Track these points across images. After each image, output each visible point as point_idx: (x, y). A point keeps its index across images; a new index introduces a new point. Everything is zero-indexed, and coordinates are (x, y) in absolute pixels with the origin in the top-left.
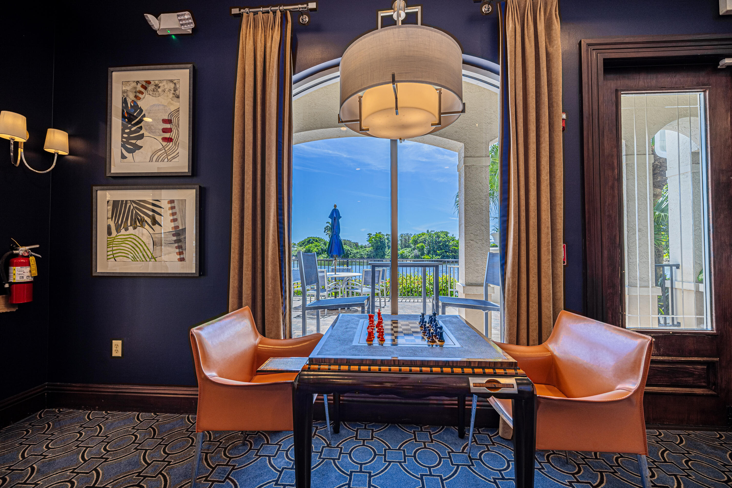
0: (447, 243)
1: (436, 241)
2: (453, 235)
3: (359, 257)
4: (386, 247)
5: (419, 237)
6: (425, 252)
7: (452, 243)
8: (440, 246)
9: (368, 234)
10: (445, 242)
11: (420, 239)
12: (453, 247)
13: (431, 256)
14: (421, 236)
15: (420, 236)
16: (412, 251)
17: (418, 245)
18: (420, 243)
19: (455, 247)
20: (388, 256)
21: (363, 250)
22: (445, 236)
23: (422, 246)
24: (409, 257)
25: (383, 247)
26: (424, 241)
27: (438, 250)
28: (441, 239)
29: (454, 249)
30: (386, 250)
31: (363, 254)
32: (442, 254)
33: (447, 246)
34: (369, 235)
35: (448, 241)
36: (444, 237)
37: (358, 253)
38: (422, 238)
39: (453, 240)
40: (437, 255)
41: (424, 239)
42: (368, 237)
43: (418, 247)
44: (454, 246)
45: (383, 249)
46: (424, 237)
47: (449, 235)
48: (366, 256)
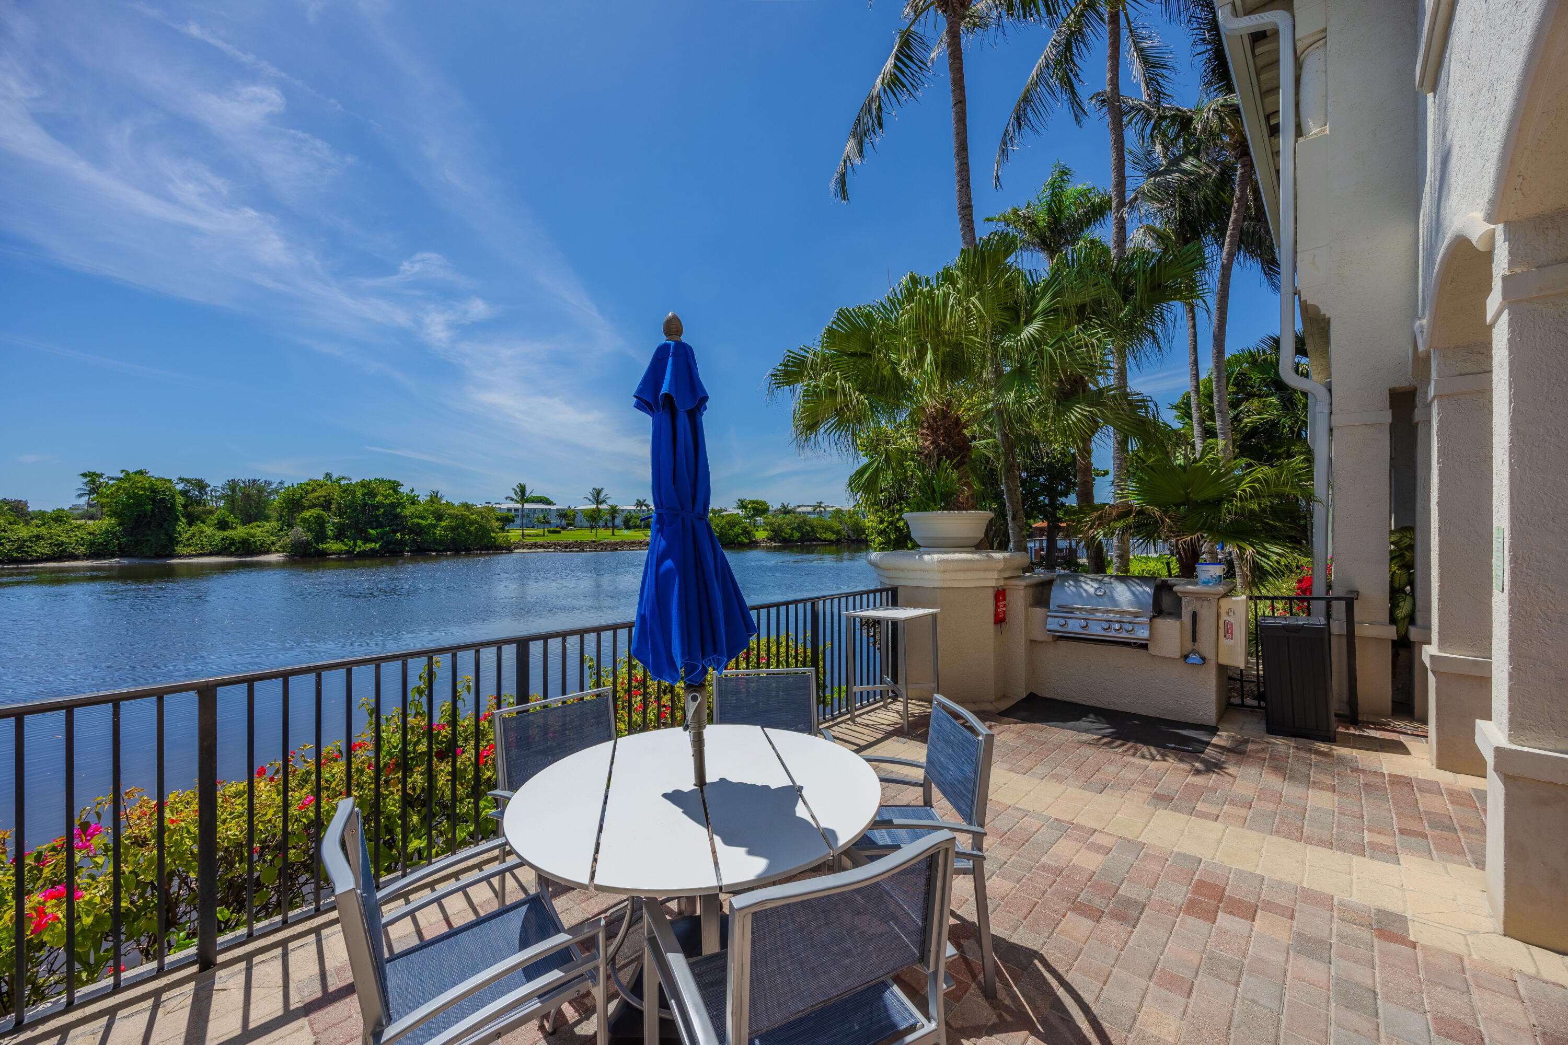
0: (399, 510)
1: (366, 504)
2: (412, 491)
3: (48, 551)
4: (177, 519)
5: (307, 493)
6: (330, 533)
7: (413, 510)
8: (377, 516)
9: (84, 475)
10: (393, 506)
11: (310, 496)
12: (416, 520)
13: (351, 543)
14: (314, 490)
15: (310, 488)
16: (281, 530)
17: (306, 514)
18: (310, 507)
19: (420, 521)
20: (190, 545)
21: (67, 527)
22: (391, 491)
23: (319, 518)
24: (273, 549)
25: (165, 520)
26: (326, 505)
27: (372, 529)
28: (379, 498)
29: (418, 524)
30: (178, 528)
31: (66, 540)
32: (382, 538)
33: (397, 516)
34: (92, 477)
35: (400, 504)
36: (389, 495)
37: (39, 537)
38: (315, 494)
39: (413, 503)
40: (367, 540)
41: (325, 497)
42: (86, 483)
43: (304, 520)
44: (417, 517)
45: (166, 525)
46: (324, 493)
47: (401, 490)
48: (82, 549)
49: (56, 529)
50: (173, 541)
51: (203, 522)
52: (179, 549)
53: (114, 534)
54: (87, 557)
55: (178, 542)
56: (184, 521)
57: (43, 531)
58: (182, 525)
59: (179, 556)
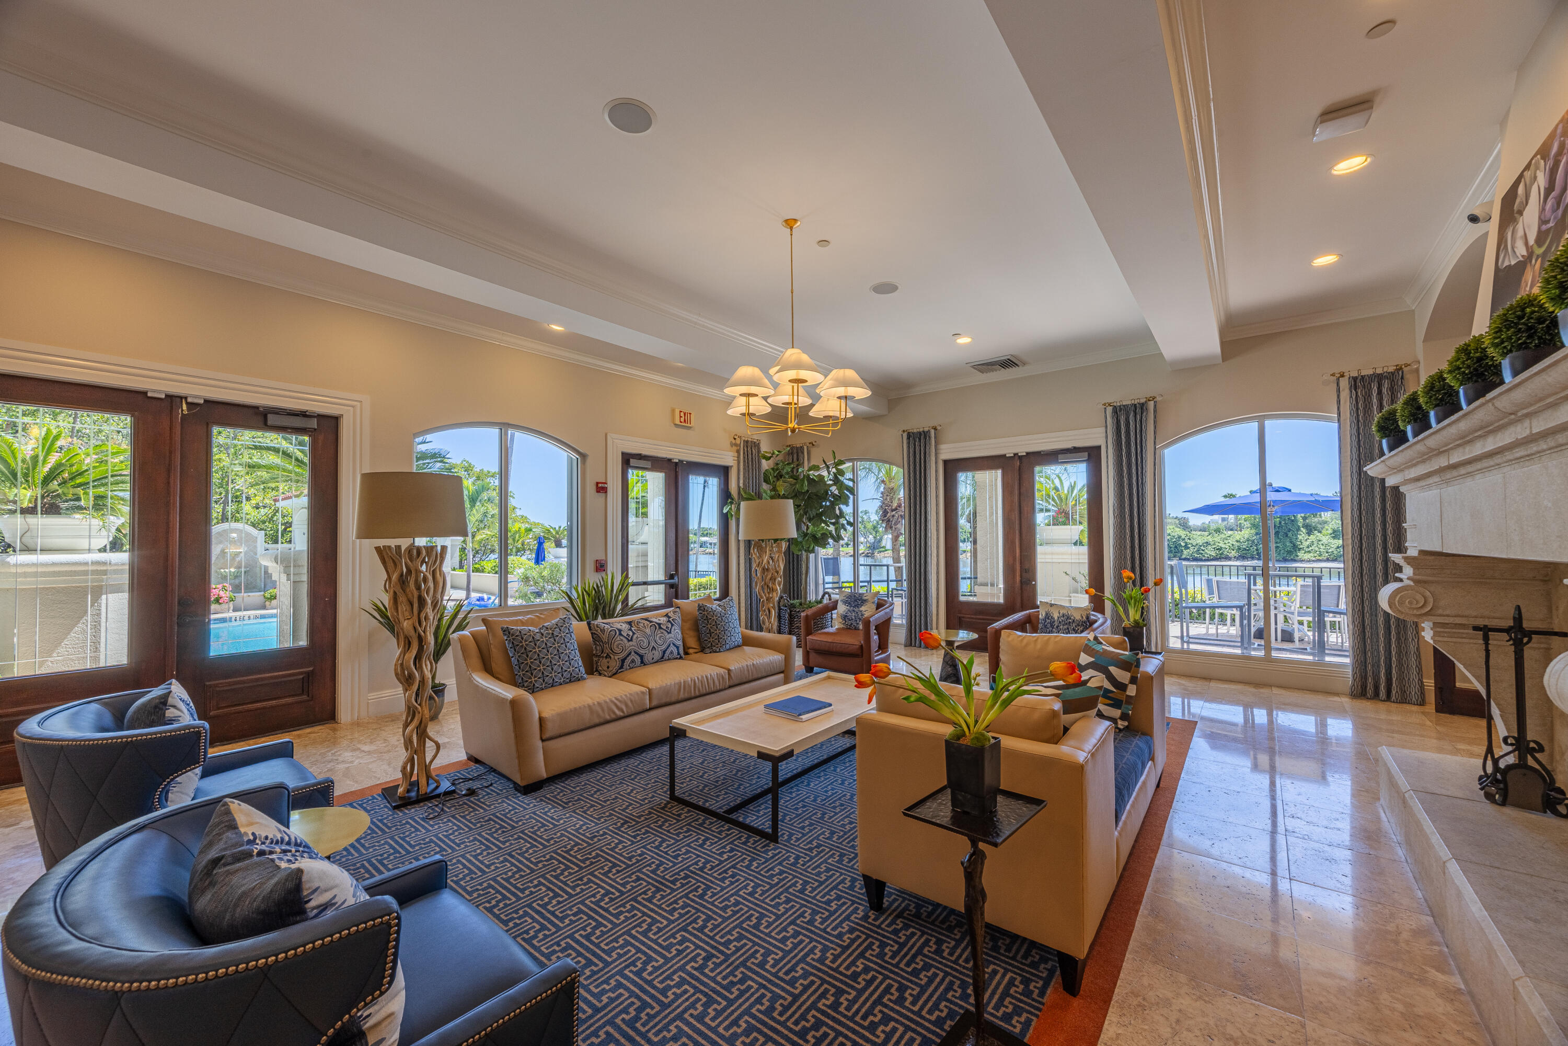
49: (1217, 538)
50: (1296, 548)
51: (1320, 532)
52: (1301, 555)
53: (1253, 541)
54: (1237, 558)
55: (1300, 549)
56: (1304, 531)
57: (1210, 539)
58: (1302, 535)
59: (1302, 561)
